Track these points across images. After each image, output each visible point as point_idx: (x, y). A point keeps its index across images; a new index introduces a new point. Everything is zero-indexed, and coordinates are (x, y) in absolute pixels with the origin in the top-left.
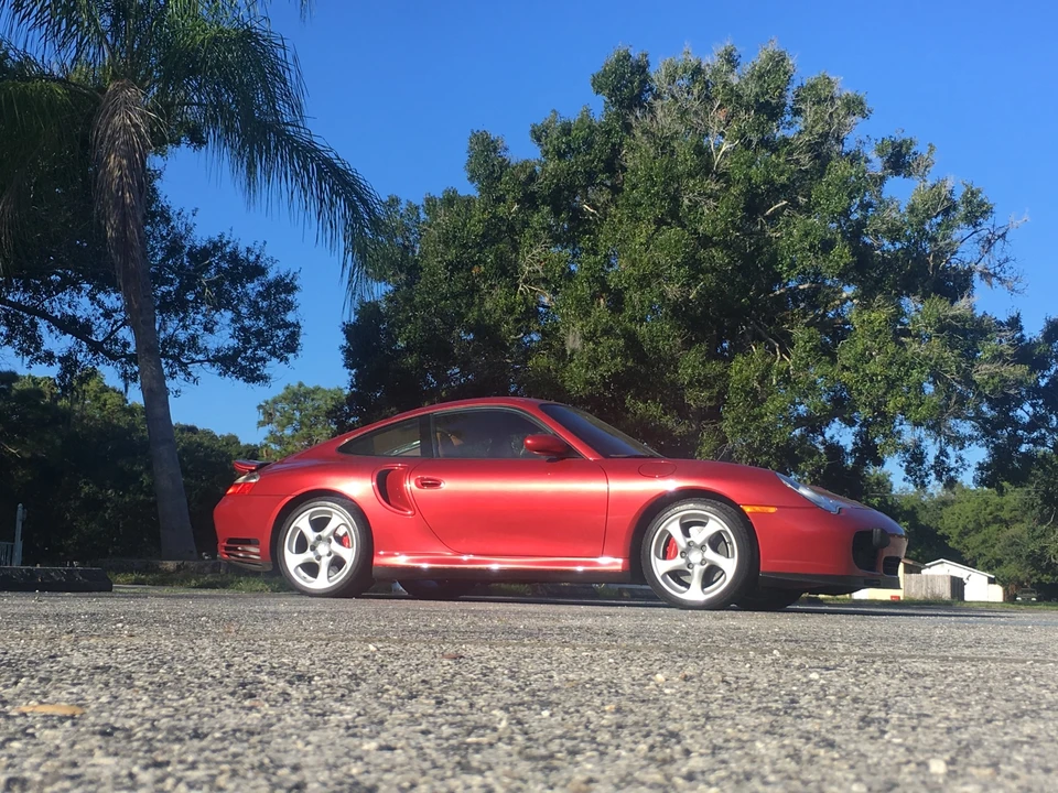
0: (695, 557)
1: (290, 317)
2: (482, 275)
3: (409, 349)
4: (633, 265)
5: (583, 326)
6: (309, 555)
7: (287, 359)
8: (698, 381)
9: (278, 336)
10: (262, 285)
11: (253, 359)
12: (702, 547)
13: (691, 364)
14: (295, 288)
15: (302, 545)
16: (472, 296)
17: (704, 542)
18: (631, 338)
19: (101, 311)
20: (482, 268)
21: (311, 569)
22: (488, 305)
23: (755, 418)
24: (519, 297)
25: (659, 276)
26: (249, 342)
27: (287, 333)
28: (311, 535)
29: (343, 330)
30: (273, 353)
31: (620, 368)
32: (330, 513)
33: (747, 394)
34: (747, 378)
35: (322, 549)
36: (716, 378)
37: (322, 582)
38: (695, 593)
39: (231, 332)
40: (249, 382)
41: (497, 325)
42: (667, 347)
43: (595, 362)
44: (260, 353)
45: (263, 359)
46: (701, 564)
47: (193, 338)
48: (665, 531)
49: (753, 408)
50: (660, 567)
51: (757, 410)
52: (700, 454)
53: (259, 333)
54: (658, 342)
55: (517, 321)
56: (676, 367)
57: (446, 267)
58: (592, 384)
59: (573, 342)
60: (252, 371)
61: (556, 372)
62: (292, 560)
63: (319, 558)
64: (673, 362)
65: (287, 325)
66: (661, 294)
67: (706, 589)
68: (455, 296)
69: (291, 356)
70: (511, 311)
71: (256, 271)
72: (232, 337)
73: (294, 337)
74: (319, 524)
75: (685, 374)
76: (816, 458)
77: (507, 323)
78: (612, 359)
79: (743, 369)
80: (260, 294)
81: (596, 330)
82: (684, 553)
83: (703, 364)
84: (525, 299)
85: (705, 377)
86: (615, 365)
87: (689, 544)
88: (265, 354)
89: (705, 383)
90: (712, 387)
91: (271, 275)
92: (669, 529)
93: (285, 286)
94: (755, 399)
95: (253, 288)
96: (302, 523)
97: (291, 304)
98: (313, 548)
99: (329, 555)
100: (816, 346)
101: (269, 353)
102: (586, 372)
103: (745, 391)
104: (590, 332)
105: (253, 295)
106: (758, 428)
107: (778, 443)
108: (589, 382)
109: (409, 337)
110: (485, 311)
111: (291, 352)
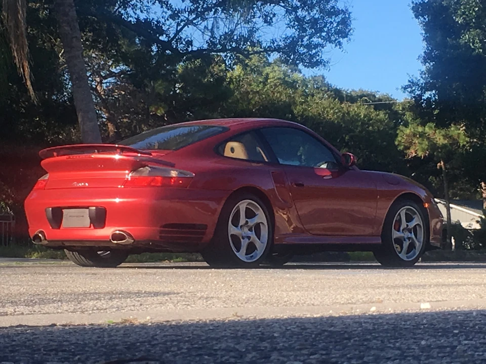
1: (339, 5)
7: (340, 44)
11: (309, 47)
19: (170, 12)
26: (305, 30)
27: (338, 19)
29: (413, 8)
30: (328, 39)
39: (287, 22)
40: (308, 67)
44: (315, 40)
45: (320, 45)
47: (252, 32)
53: (314, 22)
60: (312, 56)
65: (336, 13)
69: (344, 41)
72: (289, 26)
73: (345, 22)
88: (320, 40)
101: (324, 38)
109: (464, 13)
111: (343, 37)
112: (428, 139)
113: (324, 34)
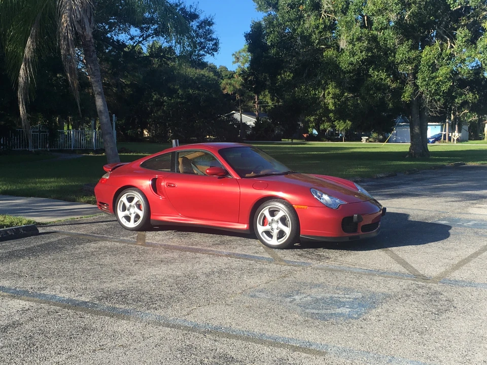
0: (274, 226)
1: (214, 36)
2: (305, 11)
3: (272, 46)
4: (374, 5)
5: (347, 36)
6: (127, 213)
7: (213, 55)
8: (405, 61)
9: (209, 44)
10: (198, 22)
11: (198, 55)
12: (277, 222)
13: (403, 52)
14: (213, 23)
15: (124, 209)
16: (300, 21)
17: (278, 219)
18: (374, 39)
19: (129, 37)
20: (304, 7)
21: (128, 218)
22: (306, 25)
23: (433, 78)
24: (321, 21)
25: (386, 9)
26: (196, 48)
27: (213, 43)
28: (128, 204)
29: (245, 36)
30: (208, 52)
31: (365, 57)
32: (134, 195)
33: (429, 67)
34: (430, 58)
35: (132, 210)
36: (414, 59)
37: (132, 225)
38: (274, 242)
41: (310, 35)
42: (391, 43)
43: (353, 54)
44: (202, 52)
45: (204, 55)
46: (277, 229)
48: (262, 214)
49: (432, 73)
50: (260, 229)
51: (434, 74)
52: (404, 97)
53: (201, 44)
54: (387, 41)
55: (320, 32)
56: (395, 53)
57: (288, 6)
58: (352, 64)
59: (343, 44)
61: (337, 57)
62: (121, 214)
63: (131, 214)
64: (394, 51)
65: (212, 40)
66: (387, 19)
67: (279, 240)
68: (291, 21)
70: (317, 27)
71: (194, 16)
73: (216, 44)
74: (130, 200)
75: (399, 57)
76: (463, 97)
77: (315, 34)
78: (361, 52)
79: (428, 54)
80: (198, 26)
81: (353, 39)
82: (270, 224)
83: (408, 52)
84: (324, 21)
85: (409, 57)
86: (362, 56)
87: (272, 220)
88: (204, 52)
89: (409, 61)
90: (412, 63)
91: (202, 18)
92: (264, 213)
93: (208, 23)
94: (434, 68)
95: (194, 24)
96: (124, 199)
97: (211, 31)
98: (129, 210)
99: (134, 213)
100: (468, 40)
101: (205, 52)
102: (350, 58)
103: (428, 65)
104: (351, 39)
105: (195, 27)
106: (434, 83)
107: (444, 90)
108: (351, 64)
109: (272, 40)
110: (305, 28)
111: (215, 52)
112: (233, 86)
113: (206, 50)
